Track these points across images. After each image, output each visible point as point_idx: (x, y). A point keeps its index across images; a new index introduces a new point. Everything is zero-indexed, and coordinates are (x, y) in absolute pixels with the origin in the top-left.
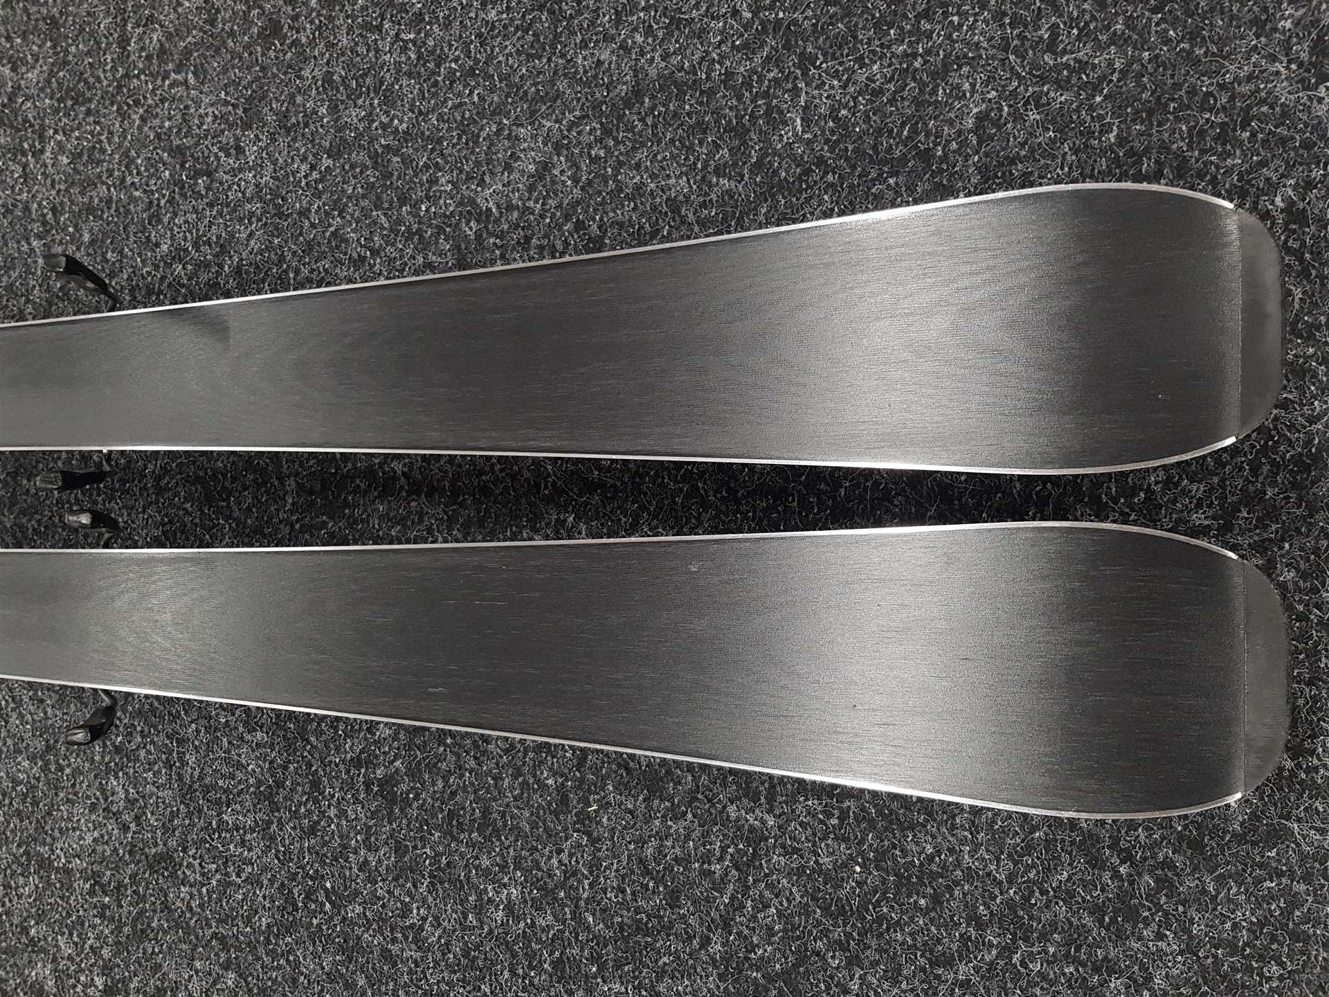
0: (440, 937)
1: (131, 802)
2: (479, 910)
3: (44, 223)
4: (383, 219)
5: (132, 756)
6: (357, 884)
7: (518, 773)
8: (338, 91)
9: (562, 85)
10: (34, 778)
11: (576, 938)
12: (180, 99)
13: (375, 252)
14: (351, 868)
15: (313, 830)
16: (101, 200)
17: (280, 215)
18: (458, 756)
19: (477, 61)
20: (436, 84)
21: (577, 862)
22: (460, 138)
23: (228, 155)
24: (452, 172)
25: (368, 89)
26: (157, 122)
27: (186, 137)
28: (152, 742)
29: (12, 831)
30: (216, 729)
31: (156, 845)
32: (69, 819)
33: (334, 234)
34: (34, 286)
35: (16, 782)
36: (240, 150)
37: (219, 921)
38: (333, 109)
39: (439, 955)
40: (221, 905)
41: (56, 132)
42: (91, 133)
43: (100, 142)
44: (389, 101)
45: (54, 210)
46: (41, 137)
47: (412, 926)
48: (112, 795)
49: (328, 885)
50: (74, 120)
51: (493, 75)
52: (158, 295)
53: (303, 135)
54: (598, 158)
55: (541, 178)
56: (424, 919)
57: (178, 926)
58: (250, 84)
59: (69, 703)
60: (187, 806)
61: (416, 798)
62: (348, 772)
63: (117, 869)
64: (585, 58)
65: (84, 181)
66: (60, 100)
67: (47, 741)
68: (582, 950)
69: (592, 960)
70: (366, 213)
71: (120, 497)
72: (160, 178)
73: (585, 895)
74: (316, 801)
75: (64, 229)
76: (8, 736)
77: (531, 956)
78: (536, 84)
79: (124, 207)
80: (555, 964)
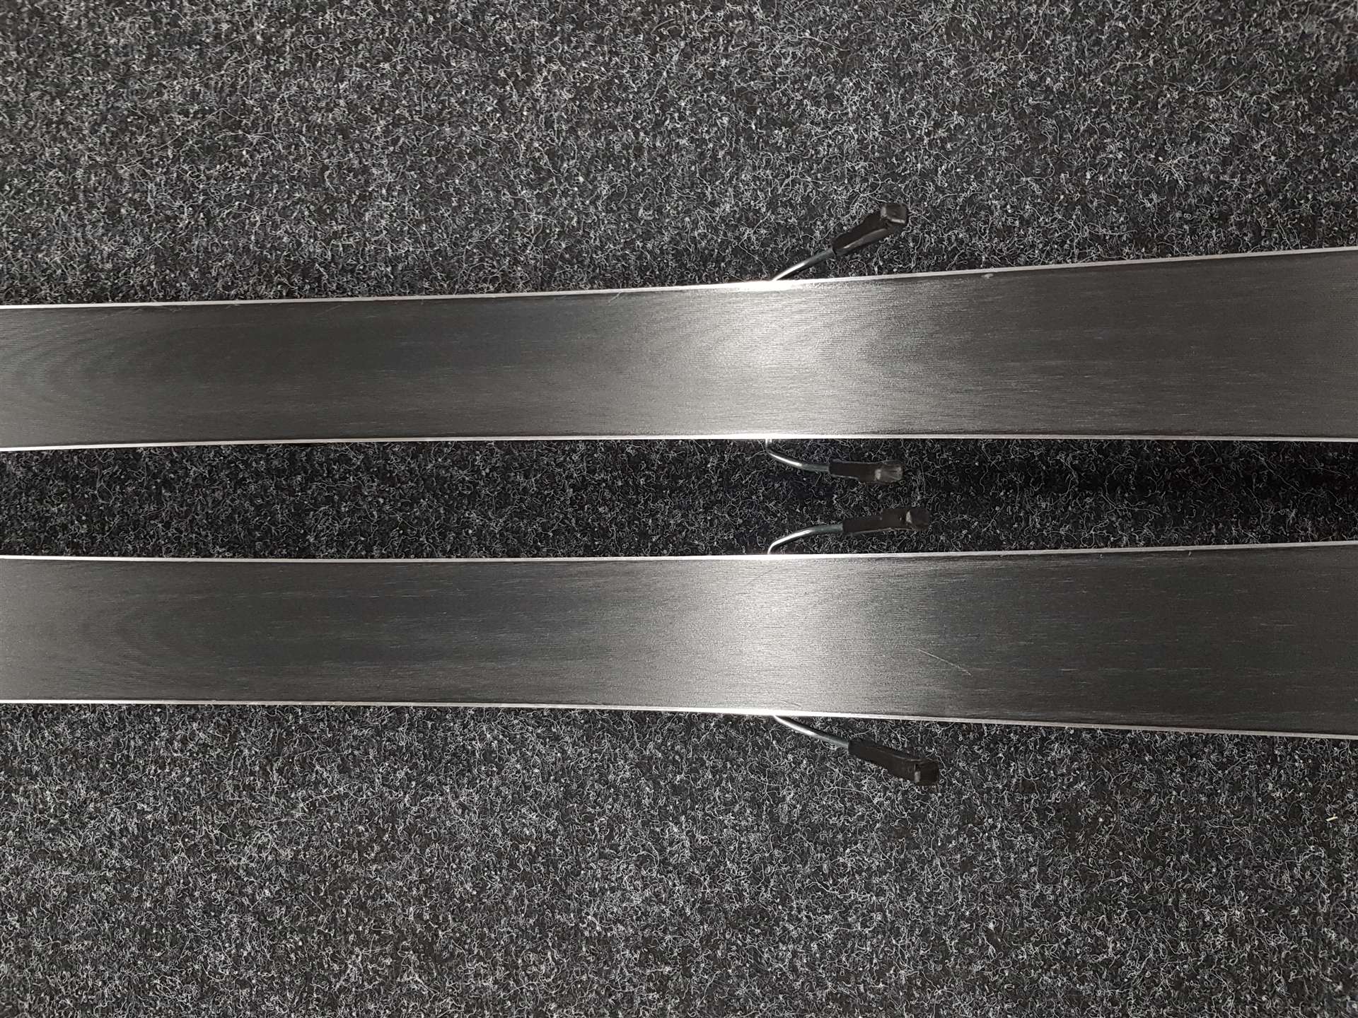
0: (1144, 971)
1: (699, 852)
2: (1193, 936)
3: (537, 170)
4: (1036, 187)
5: (701, 796)
6: (1032, 921)
7: (1236, 787)
8: (968, 41)
9: (1259, 56)
10: (547, 831)
11: (1316, 957)
12: (742, 35)
13: (1026, 223)
14: (1021, 905)
15: (967, 866)
16: (626, 147)
17: (895, 177)
18: (1159, 773)
19: (1149, 22)
20: (1098, 42)
21: (1313, 876)
22: (1132, 103)
23: (818, 104)
24: (1124, 138)
25: (1009, 41)
26: (707, 59)
27: (752, 79)
28: (732, 779)
29: (515, 899)
30: (823, 759)
31: (740, 898)
32: (605, 878)
33: (969, 201)
34: (525, 246)
35: (518, 839)
36: (833, 99)
37: (835, 980)
38: (963, 60)
39: (1142, 989)
40: (840, 961)
41: (549, 60)
42: (606, 65)
43: (621, 77)
44: (1039, 56)
45: (551, 154)
46: (527, 66)
47: (1106, 963)
48: (671, 844)
49: (991, 926)
50: (576, 48)
51: (1172, 39)
52: (718, 262)
53: (922, 87)
54: (1307, 135)
55: (1238, 151)
56: (1124, 954)
57: (776, 990)
58: (847, 25)
59: (600, 739)
60: (785, 850)
61: (1105, 823)
62: (1011, 799)
63: (680, 931)
64: (1286, 30)
65: (597, 121)
66: (553, 23)
67: (567, 786)
68: (1324, 968)
69: (1336, 979)
70: (1012, 179)
71: (670, 495)
72: (716, 124)
73: (1325, 910)
74: (971, 834)
75: (570, 178)
76: (503, 784)
77: (1259, 979)
78: (1227, 53)
79: (663, 157)
80: (1289, 986)
